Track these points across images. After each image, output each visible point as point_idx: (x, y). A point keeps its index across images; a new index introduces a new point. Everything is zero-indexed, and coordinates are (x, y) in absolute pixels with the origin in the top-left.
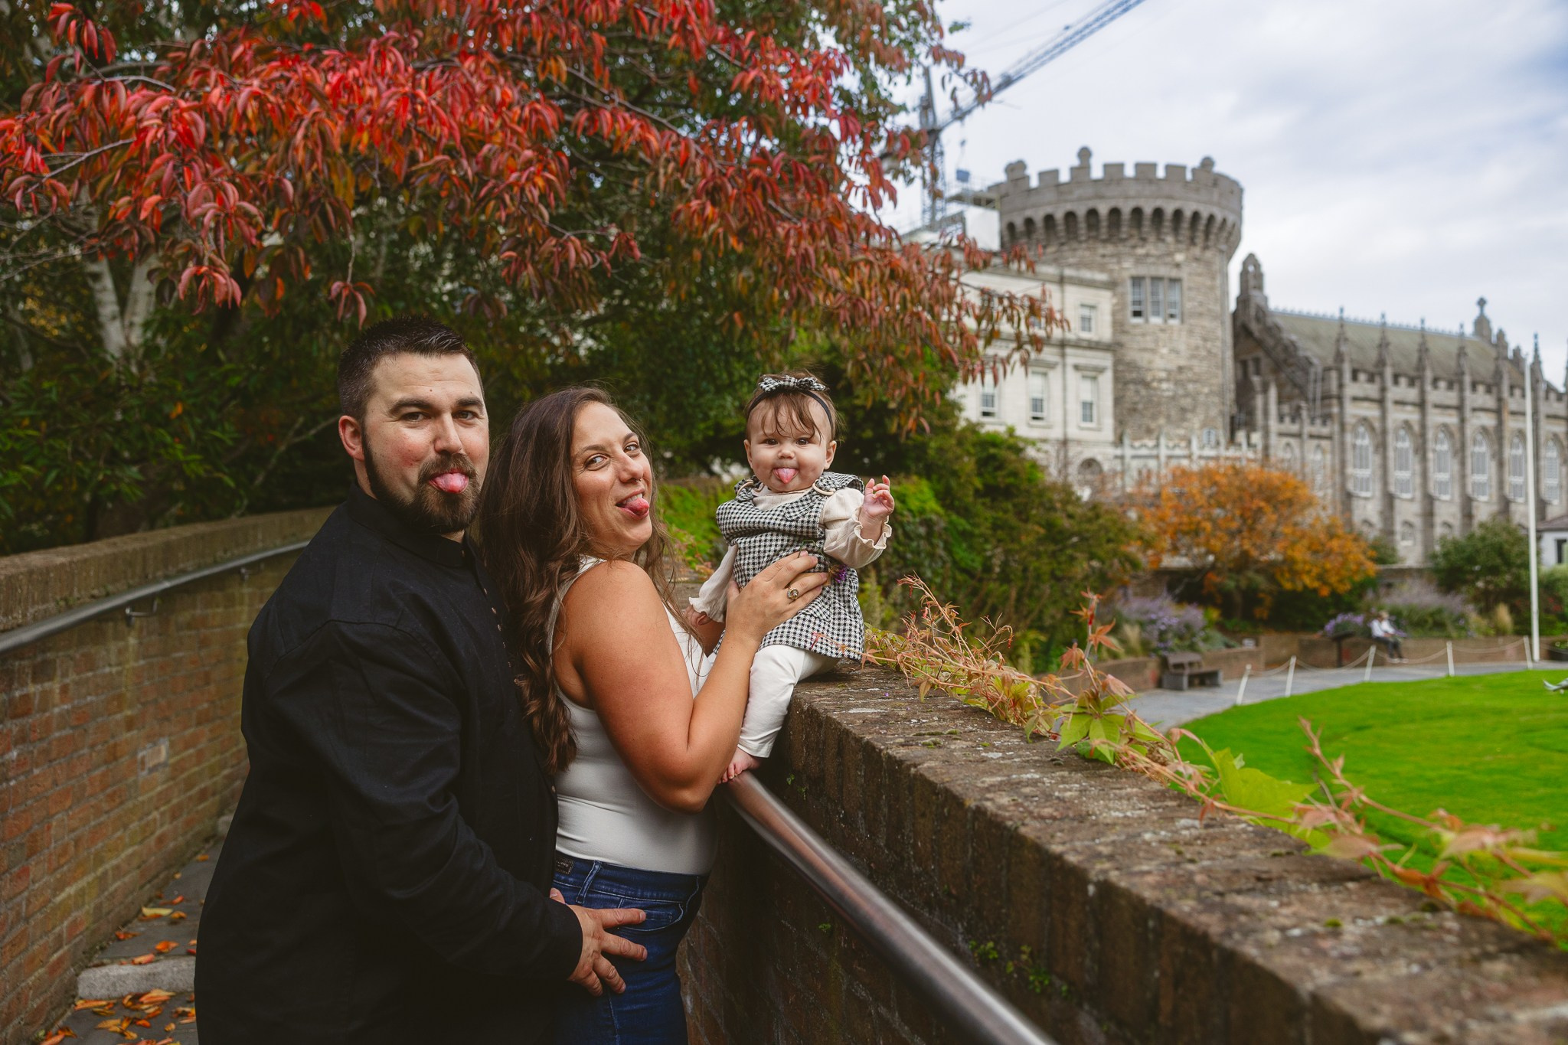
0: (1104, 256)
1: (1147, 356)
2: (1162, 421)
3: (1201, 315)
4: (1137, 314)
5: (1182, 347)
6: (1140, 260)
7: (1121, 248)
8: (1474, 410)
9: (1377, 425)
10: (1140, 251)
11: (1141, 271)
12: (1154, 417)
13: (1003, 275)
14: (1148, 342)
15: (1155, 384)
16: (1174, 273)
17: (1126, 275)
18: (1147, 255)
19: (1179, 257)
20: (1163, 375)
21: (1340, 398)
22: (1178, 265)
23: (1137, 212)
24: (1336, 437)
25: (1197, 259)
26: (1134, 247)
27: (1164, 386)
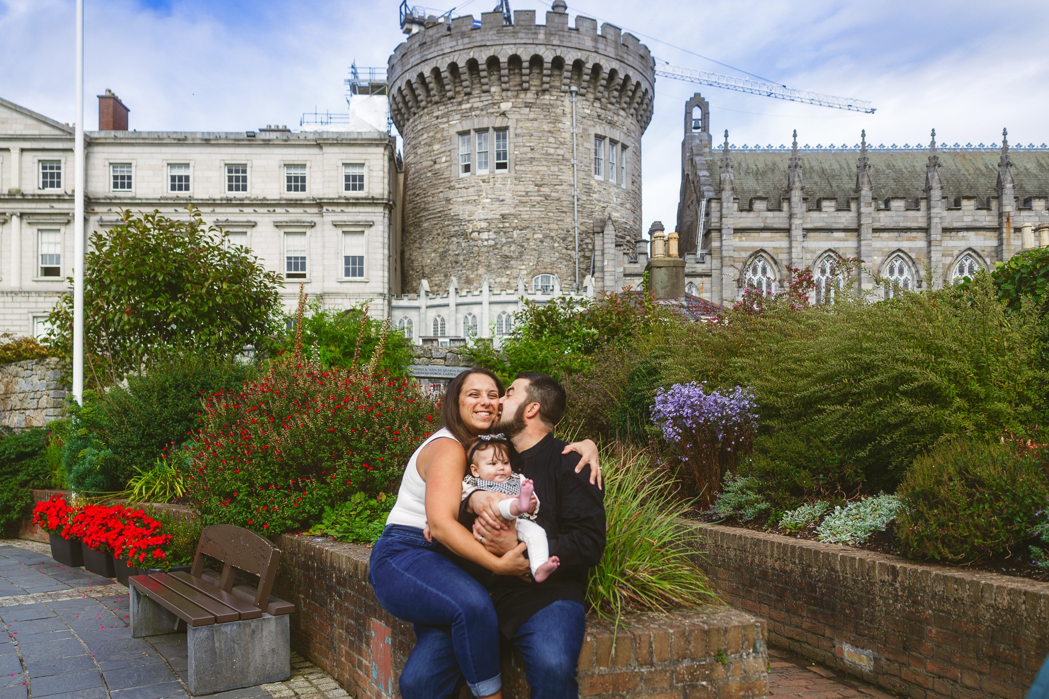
0: (437, 118)
1: (469, 207)
2: (481, 271)
3: (532, 160)
4: (467, 168)
5: (508, 196)
6: (465, 116)
7: (450, 107)
8: (945, 230)
9: (783, 257)
10: (465, 106)
11: (466, 125)
12: (474, 268)
13: (250, 146)
14: (471, 193)
15: (475, 235)
16: (499, 122)
17: (453, 131)
18: (472, 109)
19: (505, 106)
20: (484, 225)
21: (720, 230)
22: (504, 114)
23: (453, 67)
24: (715, 273)
25: (528, 105)
26: (460, 103)
27: (485, 236)
